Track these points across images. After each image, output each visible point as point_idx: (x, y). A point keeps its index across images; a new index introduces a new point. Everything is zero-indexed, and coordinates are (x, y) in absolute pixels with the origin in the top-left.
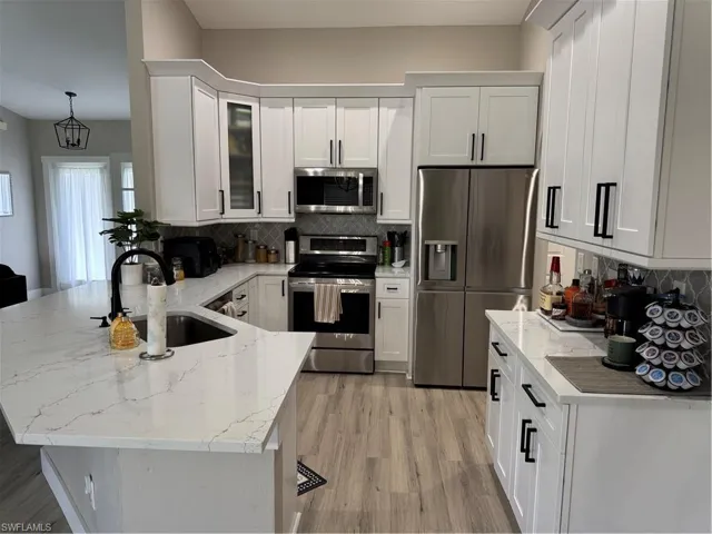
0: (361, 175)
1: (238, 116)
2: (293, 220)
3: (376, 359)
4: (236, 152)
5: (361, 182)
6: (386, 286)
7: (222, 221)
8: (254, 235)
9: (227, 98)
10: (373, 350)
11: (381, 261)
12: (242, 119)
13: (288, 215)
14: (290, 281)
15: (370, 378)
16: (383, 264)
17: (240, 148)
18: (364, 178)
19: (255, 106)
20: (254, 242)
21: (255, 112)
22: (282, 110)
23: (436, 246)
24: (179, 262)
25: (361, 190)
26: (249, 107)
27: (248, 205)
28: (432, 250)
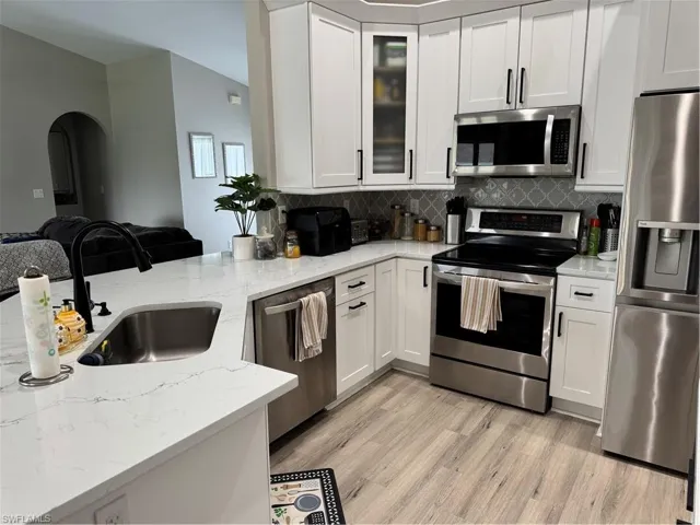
0: (551, 118)
1: (389, 52)
2: (453, 187)
3: (551, 394)
4: (386, 101)
5: (549, 128)
6: (575, 290)
7: (362, 189)
8: (415, 205)
9: (371, 30)
10: (548, 381)
11: (583, 249)
12: (394, 57)
13: (446, 180)
14: (434, 269)
15: (537, 419)
16: (586, 253)
17: (391, 95)
18: (556, 123)
19: (411, 36)
20: (412, 215)
21: (411, 45)
22: (445, 36)
23: (661, 231)
24: (294, 237)
25: (547, 142)
26: (404, 39)
27: (398, 167)
28: (654, 237)
